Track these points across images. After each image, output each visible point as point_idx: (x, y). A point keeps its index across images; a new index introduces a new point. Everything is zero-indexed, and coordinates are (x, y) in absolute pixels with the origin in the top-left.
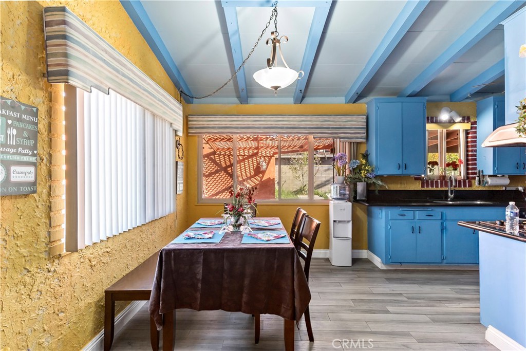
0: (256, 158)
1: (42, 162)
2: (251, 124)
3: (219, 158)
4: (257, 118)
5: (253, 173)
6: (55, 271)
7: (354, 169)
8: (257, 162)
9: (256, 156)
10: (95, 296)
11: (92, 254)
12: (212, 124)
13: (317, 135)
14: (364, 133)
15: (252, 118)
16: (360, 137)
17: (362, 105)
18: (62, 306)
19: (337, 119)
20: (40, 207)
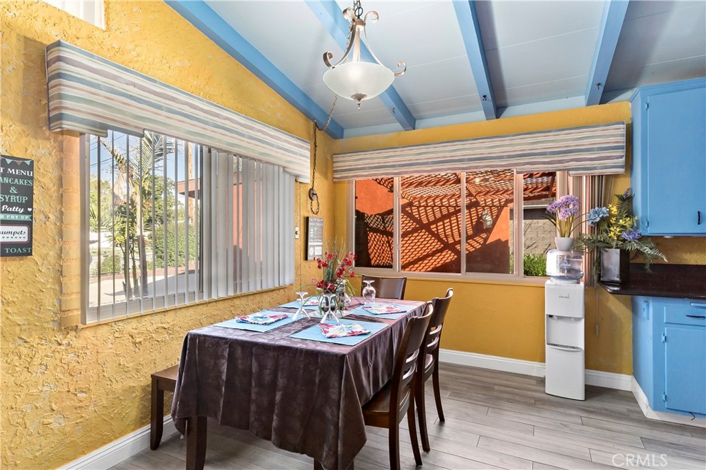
0: (477, 210)
1: (48, 220)
2: (413, 159)
3: (419, 211)
4: (423, 149)
5: (470, 232)
6: (69, 344)
7: (598, 224)
8: (478, 215)
9: (476, 207)
10: (142, 379)
11: (136, 329)
12: (361, 164)
13: (522, 167)
14: (621, 157)
15: (416, 150)
16: (614, 164)
17: (624, 105)
18: (82, 384)
19: (562, 136)
20: (43, 271)
